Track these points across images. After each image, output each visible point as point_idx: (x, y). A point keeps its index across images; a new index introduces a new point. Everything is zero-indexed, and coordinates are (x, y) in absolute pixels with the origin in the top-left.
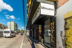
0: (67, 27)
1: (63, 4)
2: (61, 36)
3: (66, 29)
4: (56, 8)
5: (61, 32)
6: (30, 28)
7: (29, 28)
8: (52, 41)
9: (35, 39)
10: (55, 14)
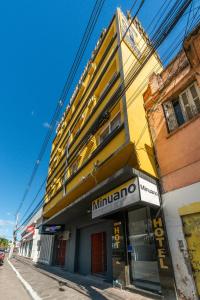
0: (188, 232)
1: (173, 189)
2: (182, 251)
3: (187, 236)
4: (161, 192)
5: (180, 242)
6: (59, 227)
7: (53, 229)
8: (162, 267)
9: (85, 275)
10: (161, 204)
